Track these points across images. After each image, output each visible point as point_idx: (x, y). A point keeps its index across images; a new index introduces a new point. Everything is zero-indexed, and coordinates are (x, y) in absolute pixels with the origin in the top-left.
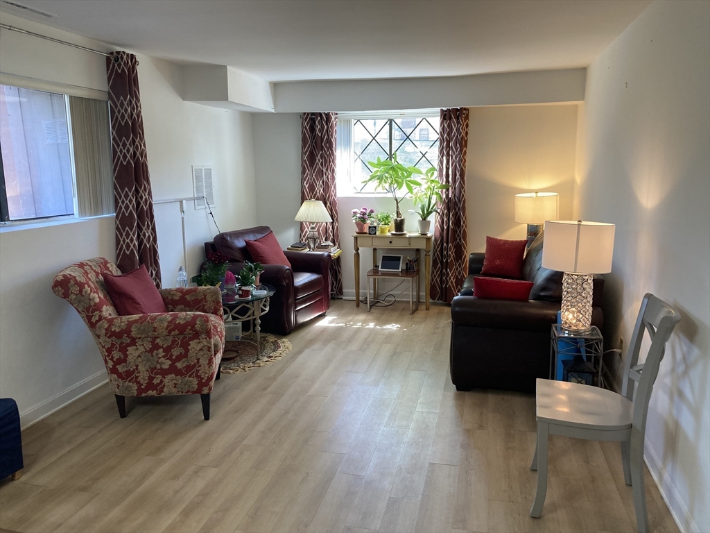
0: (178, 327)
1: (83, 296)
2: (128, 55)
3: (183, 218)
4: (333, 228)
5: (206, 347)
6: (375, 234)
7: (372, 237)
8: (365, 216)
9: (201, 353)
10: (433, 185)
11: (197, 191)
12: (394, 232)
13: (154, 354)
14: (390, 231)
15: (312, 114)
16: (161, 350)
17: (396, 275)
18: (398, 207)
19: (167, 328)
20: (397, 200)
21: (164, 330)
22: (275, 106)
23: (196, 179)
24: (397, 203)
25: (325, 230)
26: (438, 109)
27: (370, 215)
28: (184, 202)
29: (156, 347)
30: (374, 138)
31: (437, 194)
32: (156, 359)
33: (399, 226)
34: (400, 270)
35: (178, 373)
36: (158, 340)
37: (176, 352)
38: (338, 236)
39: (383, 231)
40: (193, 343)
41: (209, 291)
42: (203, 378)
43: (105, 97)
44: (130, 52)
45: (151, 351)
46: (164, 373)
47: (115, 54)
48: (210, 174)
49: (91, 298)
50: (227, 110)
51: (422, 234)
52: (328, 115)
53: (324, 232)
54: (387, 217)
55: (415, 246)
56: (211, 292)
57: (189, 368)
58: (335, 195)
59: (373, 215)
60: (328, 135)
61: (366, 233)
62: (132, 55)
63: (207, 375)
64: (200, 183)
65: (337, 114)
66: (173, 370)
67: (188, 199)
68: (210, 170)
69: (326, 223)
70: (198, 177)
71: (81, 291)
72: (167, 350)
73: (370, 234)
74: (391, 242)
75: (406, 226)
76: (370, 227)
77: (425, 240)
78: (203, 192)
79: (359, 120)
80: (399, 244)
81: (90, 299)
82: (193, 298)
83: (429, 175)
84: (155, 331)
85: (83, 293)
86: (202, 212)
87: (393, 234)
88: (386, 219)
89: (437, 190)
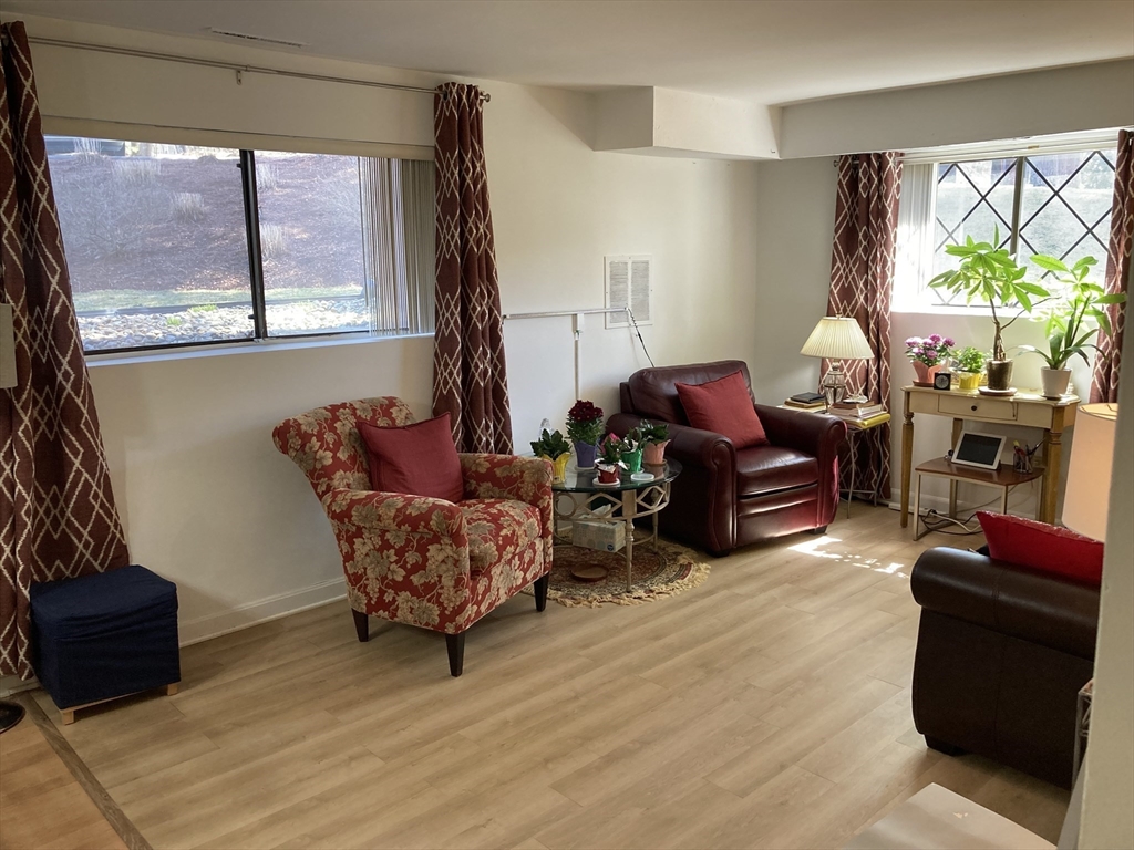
0: (408, 520)
1: (305, 453)
2: (461, 87)
3: (576, 342)
4: (878, 370)
5: (451, 559)
6: (948, 388)
7: (939, 395)
8: (930, 353)
9: (444, 567)
10: (1087, 294)
11: (612, 299)
12: (986, 389)
13: (384, 555)
14: (979, 385)
15: (855, 157)
16: (392, 551)
17: (986, 476)
18: (998, 337)
19: (394, 519)
20: (997, 323)
21: (391, 521)
22: (781, 147)
23: (611, 279)
24: (998, 330)
25: (864, 372)
26: (1115, 132)
27: (943, 349)
28: (581, 318)
29: (386, 546)
30: (984, 198)
31: (1097, 313)
32: (387, 564)
33: (999, 375)
34: (994, 467)
35: (414, 591)
36: (388, 536)
37: (412, 558)
38: (887, 386)
39: (965, 384)
40: (432, 549)
41: (529, 466)
42: (446, 608)
43: (430, 156)
44: (467, 81)
45: (380, 550)
46: (398, 587)
47: (444, 88)
48: (647, 269)
49: (317, 457)
50: (695, 160)
51: (1049, 398)
52: (880, 157)
53: (863, 375)
54: (975, 358)
55: (1026, 419)
56: (532, 468)
57: (429, 587)
58: (886, 309)
59: (949, 349)
60: (880, 197)
61: (929, 386)
62: (470, 87)
63: (452, 605)
64: (622, 286)
65: (902, 155)
66: (406, 585)
67: (588, 313)
68: (647, 263)
69: (868, 361)
70: (616, 276)
71: (303, 446)
72: (401, 553)
73: (936, 387)
74: (974, 408)
75: (1012, 378)
76: (937, 375)
77: (1050, 410)
78: (626, 299)
79: (955, 164)
80: (995, 413)
81: (315, 460)
82: (505, 474)
83: (1078, 272)
84: (379, 520)
85: (307, 449)
86: (621, 334)
87: (982, 393)
88: (971, 362)
89: (1099, 307)
